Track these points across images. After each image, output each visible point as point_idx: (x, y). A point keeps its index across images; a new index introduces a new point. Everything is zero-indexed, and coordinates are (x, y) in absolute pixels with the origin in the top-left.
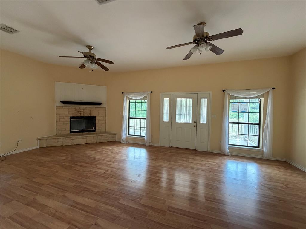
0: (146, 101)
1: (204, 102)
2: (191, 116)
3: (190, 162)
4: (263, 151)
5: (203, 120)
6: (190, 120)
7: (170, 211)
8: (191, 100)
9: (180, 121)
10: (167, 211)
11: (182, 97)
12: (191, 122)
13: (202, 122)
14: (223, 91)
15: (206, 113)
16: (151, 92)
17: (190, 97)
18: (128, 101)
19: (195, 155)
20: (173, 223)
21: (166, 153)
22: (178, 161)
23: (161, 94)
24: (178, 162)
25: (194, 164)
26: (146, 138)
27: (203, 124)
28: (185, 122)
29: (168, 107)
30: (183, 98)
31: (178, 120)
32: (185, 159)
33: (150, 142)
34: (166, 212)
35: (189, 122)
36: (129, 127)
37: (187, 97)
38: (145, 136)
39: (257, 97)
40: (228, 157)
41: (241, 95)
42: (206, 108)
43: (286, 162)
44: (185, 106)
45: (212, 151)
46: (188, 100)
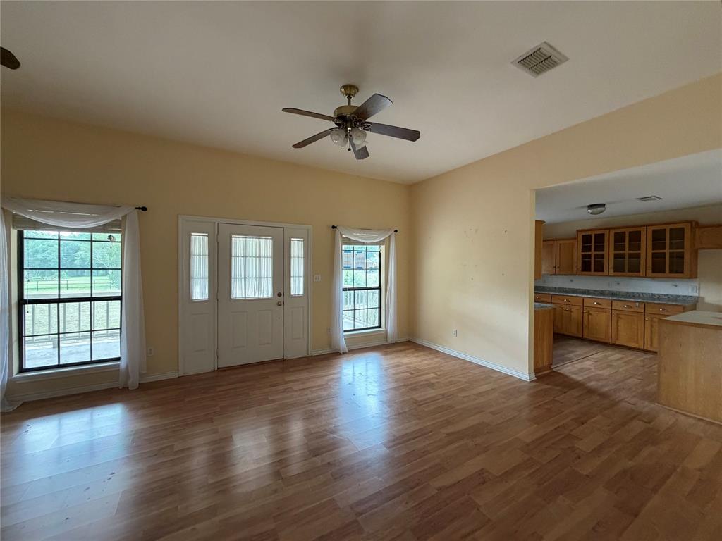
0: (117, 237)
1: (297, 247)
2: (270, 281)
3: (296, 391)
4: (386, 332)
5: (297, 287)
6: (267, 291)
7: (360, 514)
8: (270, 242)
9: (244, 296)
10: (359, 519)
11: (246, 234)
12: (270, 295)
13: (294, 293)
14: (334, 227)
15: (302, 273)
16: (144, 209)
17: (266, 235)
18: (14, 233)
19: (293, 371)
20: (388, 530)
21: (219, 389)
22: (270, 398)
23: (180, 221)
24: (273, 401)
25: (308, 392)
26: (122, 364)
27: (298, 297)
28: (257, 296)
29: (207, 257)
30: (249, 235)
31: (238, 292)
32: (280, 388)
33: (141, 375)
34: (357, 521)
35: (265, 296)
36: (21, 337)
37: (259, 235)
38: (118, 359)
39: (377, 243)
40: (346, 355)
41: (360, 238)
42: (302, 261)
43: (409, 341)
44: (256, 257)
45: (314, 353)
46: (263, 240)
